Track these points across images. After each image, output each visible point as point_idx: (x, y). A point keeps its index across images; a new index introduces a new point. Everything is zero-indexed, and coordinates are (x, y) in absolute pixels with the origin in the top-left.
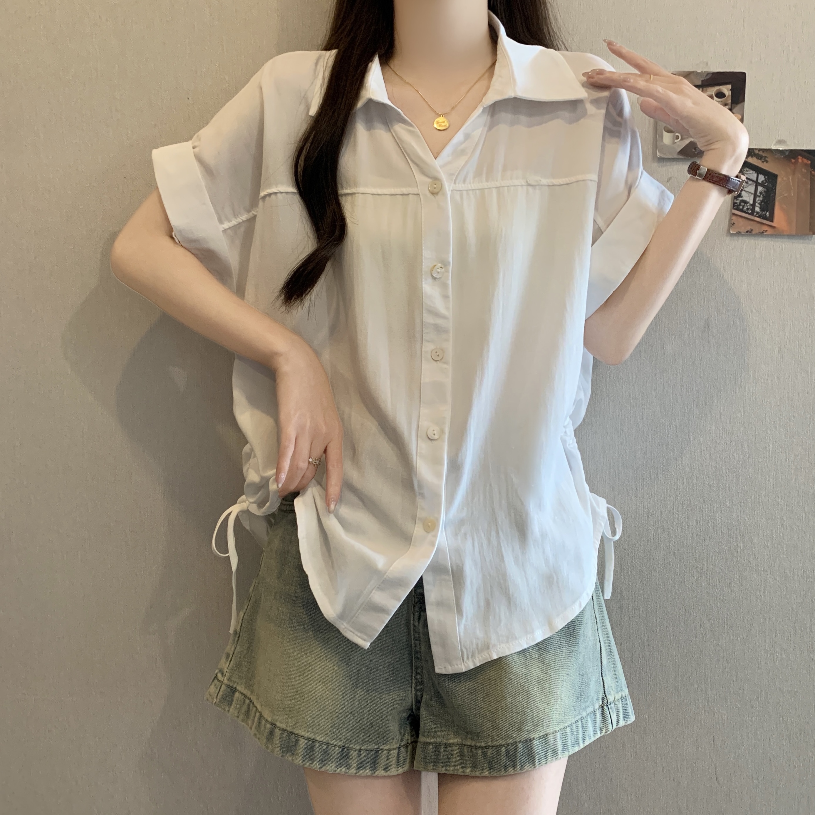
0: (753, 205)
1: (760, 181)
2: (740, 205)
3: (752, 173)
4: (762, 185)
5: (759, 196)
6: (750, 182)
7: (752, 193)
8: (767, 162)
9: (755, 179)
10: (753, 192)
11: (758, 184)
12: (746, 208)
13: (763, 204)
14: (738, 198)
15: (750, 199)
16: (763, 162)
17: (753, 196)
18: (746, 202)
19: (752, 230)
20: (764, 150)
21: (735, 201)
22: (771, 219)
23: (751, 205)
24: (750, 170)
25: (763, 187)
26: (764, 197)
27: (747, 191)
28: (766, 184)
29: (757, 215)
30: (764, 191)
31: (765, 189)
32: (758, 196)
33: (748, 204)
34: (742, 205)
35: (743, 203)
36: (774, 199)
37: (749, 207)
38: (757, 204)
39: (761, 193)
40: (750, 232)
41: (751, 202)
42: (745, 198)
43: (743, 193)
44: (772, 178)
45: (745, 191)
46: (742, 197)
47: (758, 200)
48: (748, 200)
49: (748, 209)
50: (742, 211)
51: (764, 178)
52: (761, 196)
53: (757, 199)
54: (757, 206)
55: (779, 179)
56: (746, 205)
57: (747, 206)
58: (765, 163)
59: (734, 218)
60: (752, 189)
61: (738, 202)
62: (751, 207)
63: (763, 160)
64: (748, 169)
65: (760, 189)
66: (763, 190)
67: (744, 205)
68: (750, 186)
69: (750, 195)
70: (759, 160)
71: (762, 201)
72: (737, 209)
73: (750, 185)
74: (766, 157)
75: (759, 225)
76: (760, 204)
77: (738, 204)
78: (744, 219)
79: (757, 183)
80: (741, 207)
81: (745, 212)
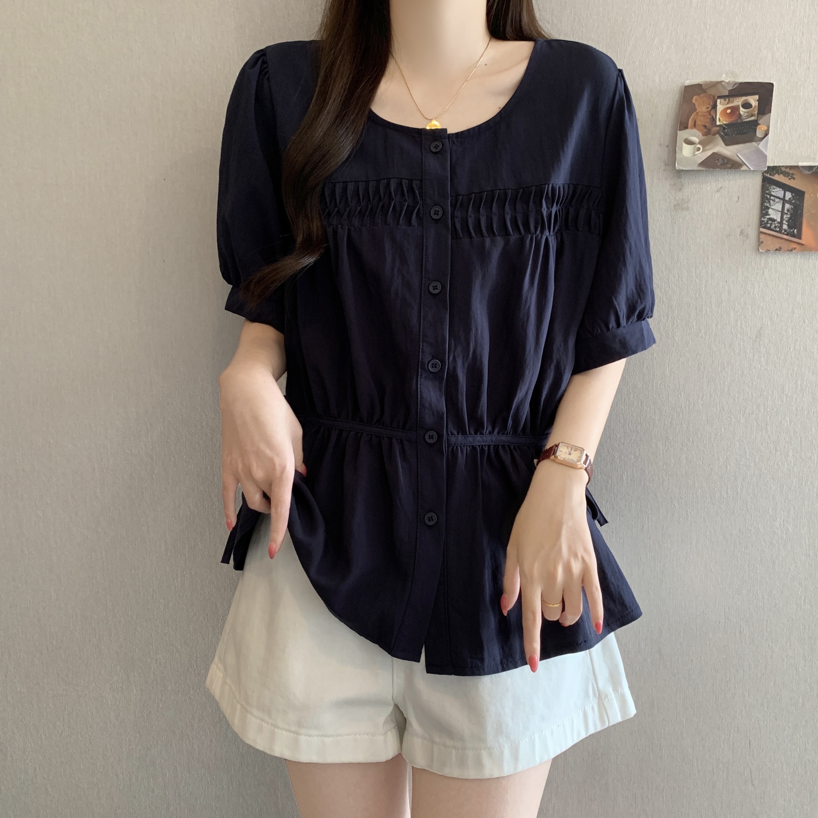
0: (781, 223)
1: (787, 198)
2: (767, 223)
3: (780, 191)
4: (789, 202)
5: (787, 214)
6: (777, 200)
7: (779, 211)
8: (794, 179)
9: (782, 197)
10: (780, 209)
11: (785, 202)
12: (773, 226)
13: (790, 221)
14: (765, 216)
15: (777, 217)
16: (790, 179)
17: (780, 213)
18: (773, 220)
19: (781, 248)
20: (791, 167)
21: (763, 219)
22: (799, 236)
23: (779, 223)
24: (777, 188)
25: (791, 205)
26: (791, 214)
27: (774, 209)
28: (793, 201)
29: (785, 233)
30: (792, 209)
31: (792, 207)
32: (785, 213)
33: (776, 222)
34: (770, 223)
35: (771, 221)
36: (801, 215)
37: (776, 225)
38: (784, 222)
39: (788, 210)
40: (779, 250)
41: (779, 220)
42: (772, 216)
43: (770, 211)
44: (799, 195)
45: (772, 209)
46: (769, 215)
47: (786, 218)
48: (775, 218)
49: (775, 227)
50: (769, 229)
51: (792, 195)
52: (789, 213)
53: (785, 216)
54: (785, 224)
55: (806, 196)
56: (773, 222)
57: (775, 224)
58: (792, 180)
59: (762, 236)
60: (779, 206)
61: (765, 220)
62: (779, 225)
63: (790, 177)
64: (775, 187)
65: (787, 206)
66: (790, 207)
67: (772, 223)
68: (777, 204)
69: (777, 212)
70: (786, 178)
71: (790, 219)
72: (764, 228)
73: (777, 202)
74: (793, 174)
75: (787, 242)
76: (786, 221)
77: (766, 222)
78: (771, 237)
79: (783, 200)
80: (769, 225)
81: (772, 230)
